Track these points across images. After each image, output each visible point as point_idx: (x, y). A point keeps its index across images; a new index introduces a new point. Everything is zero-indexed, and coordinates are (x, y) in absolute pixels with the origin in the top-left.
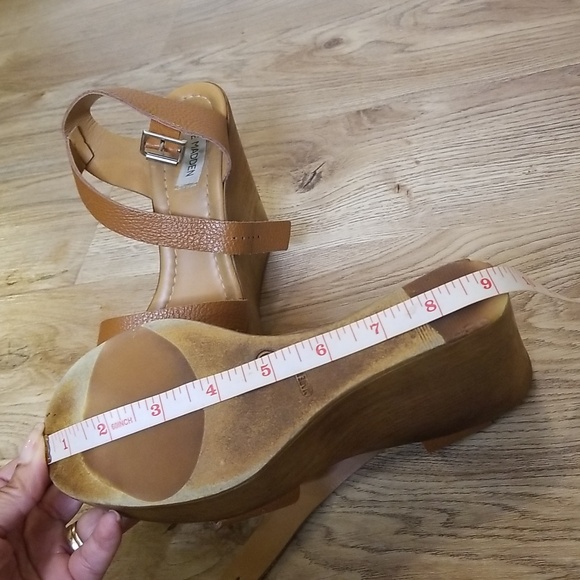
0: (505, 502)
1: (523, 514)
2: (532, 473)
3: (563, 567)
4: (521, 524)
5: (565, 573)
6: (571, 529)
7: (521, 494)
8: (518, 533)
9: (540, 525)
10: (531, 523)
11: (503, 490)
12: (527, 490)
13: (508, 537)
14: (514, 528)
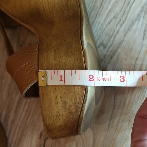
0: (107, 22)
1: (115, 17)
2: (101, 8)
3: (141, 11)
4: (118, 20)
5: (144, 12)
6: (129, 3)
7: (107, 15)
8: (121, 23)
9: (122, 13)
10: (119, 16)
11: (102, 21)
12: (107, 12)
13: (121, 27)
14: (118, 23)
